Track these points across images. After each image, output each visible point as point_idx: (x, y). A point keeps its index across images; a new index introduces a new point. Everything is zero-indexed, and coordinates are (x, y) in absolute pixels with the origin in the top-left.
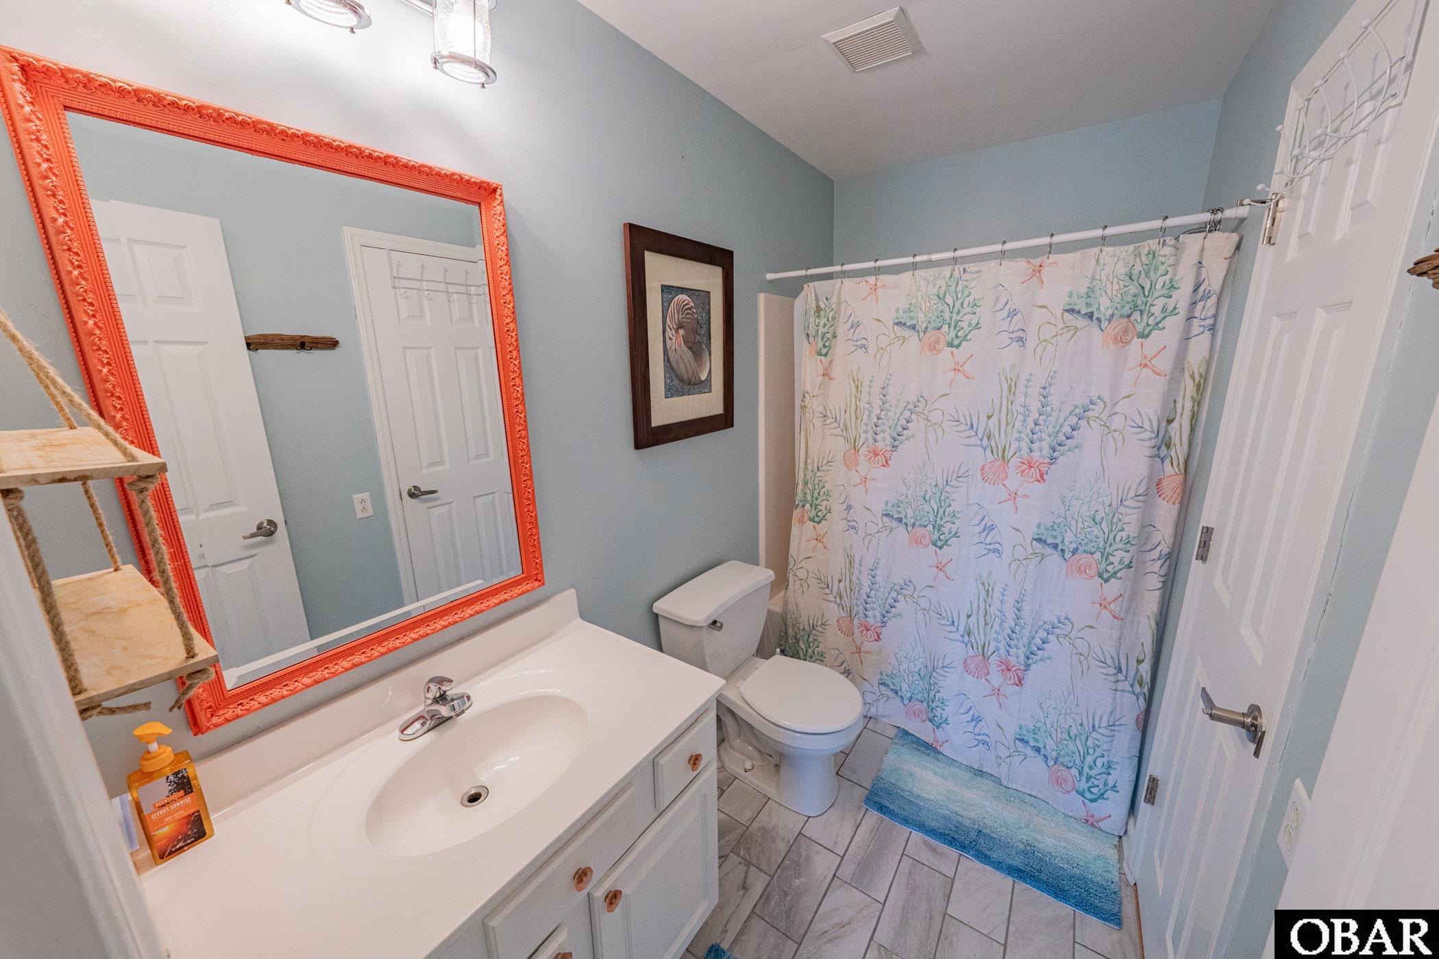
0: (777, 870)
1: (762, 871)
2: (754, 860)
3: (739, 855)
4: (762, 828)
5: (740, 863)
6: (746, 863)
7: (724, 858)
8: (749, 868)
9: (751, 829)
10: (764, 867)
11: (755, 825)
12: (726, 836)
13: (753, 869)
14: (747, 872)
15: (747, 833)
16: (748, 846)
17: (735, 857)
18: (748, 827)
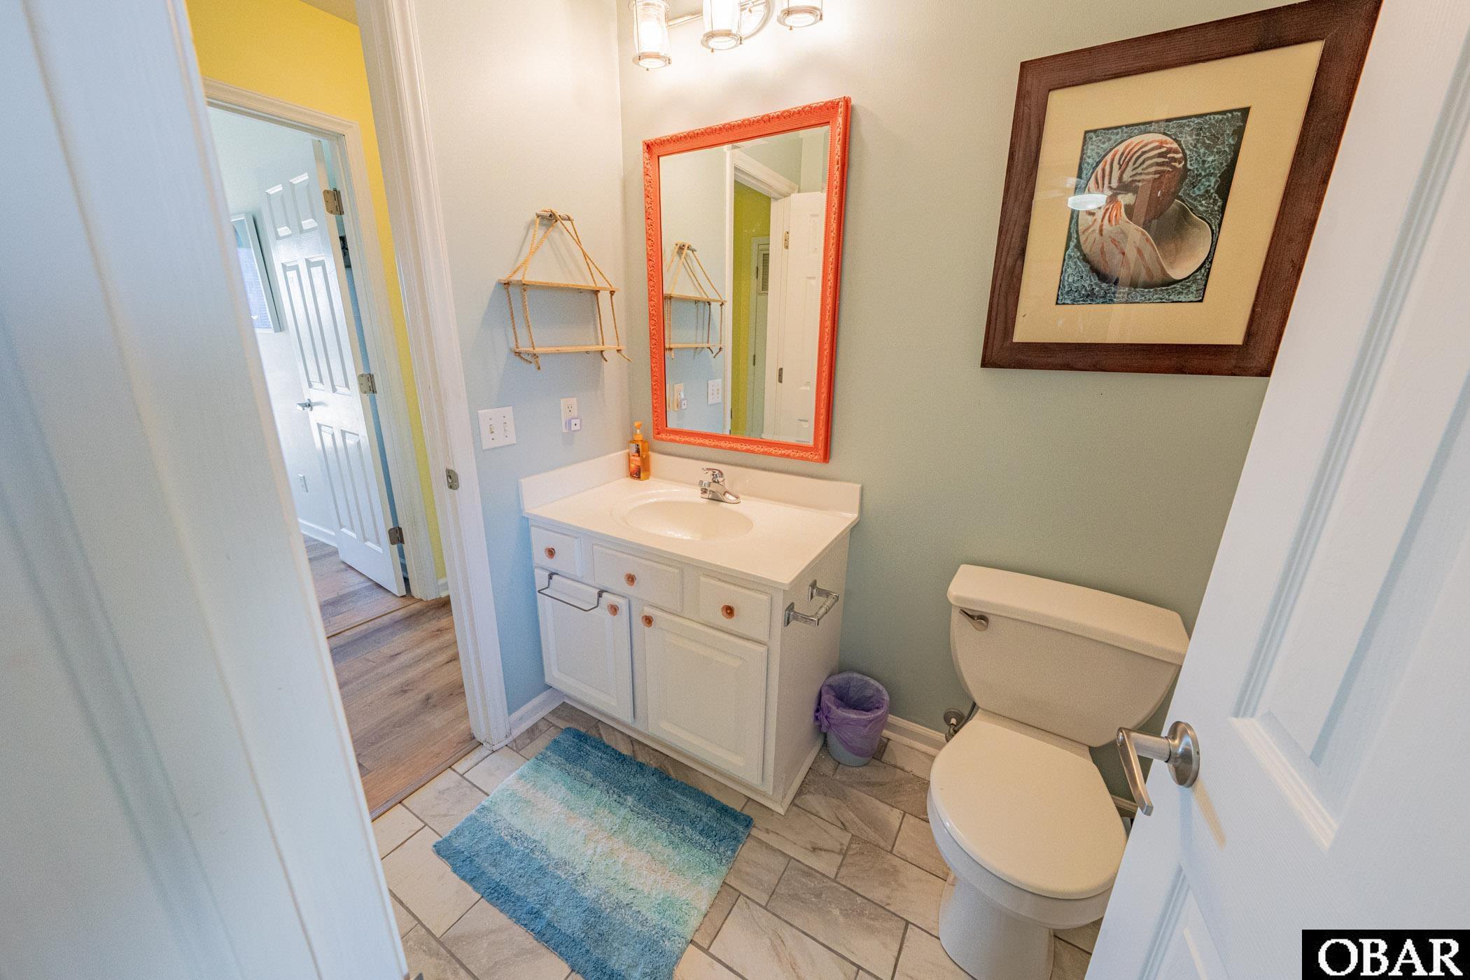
0: (845, 886)
1: (839, 868)
2: (849, 860)
3: (850, 843)
4: (896, 871)
5: (842, 844)
6: (844, 852)
7: (842, 827)
8: (839, 854)
9: (889, 856)
10: (843, 871)
11: (897, 862)
12: (871, 828)
13: (840, 858)
14: (833, 851)
15: (883, 852)
16: (866, 853)
17: (848, 839)
18: (891, 852)
